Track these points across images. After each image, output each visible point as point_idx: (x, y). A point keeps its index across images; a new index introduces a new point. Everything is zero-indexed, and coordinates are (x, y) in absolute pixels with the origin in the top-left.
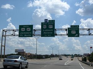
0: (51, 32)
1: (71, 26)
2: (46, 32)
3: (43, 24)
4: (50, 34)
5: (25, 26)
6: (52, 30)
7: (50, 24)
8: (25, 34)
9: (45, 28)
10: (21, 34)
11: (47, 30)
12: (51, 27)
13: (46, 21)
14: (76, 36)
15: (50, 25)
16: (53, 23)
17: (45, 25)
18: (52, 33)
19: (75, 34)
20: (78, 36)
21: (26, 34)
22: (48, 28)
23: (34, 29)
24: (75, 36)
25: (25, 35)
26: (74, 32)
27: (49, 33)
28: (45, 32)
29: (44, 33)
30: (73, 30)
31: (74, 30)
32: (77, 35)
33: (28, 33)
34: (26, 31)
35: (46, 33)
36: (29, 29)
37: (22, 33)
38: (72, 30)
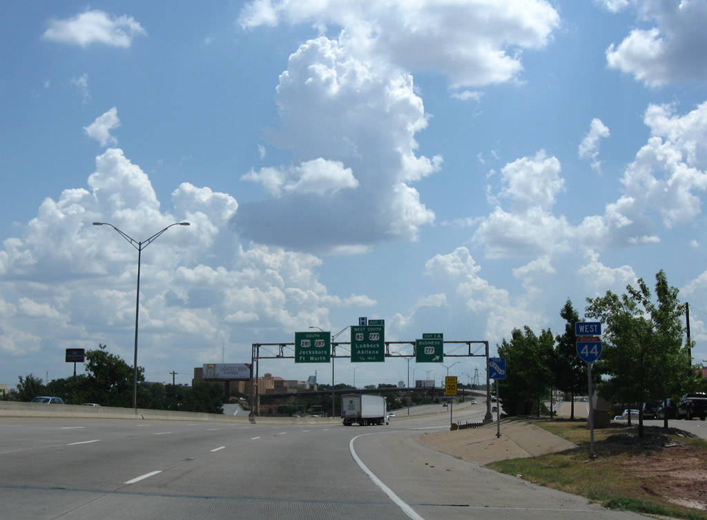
0: (376, 349)
1: (424, 335)
2: (363, 349)
3: (356, 330)
4: (372, 355)
5: (310, 336)
6: (378, 346)
7: (372, 329)
8: (312, 355)
9: (359, 340)
10: (302, 355)
11: (365, 346)
12: (374, 337)
13: (363, 323)
14: (436, 361)
15: (373, 332)
16: (379, 327)
17: (360, 332)
18: (377, 352)
19: (433, 356)
20: (441, 360)
21: (315, 356)
22: (366, 340)
23: (331, 341)
24: (433, 360)
25: (312, 358)
26: (430, 351)
27: (370, 352)
28: (361, 349)
29: (359, 352)
30: (428, 346)
31: (431, 346)
32: (438, 358)
33: (320, 353)
34: (313, 348)
35: (363, 352)
36: (320, 343)
37: (304, 353)
38: (425, 346)
